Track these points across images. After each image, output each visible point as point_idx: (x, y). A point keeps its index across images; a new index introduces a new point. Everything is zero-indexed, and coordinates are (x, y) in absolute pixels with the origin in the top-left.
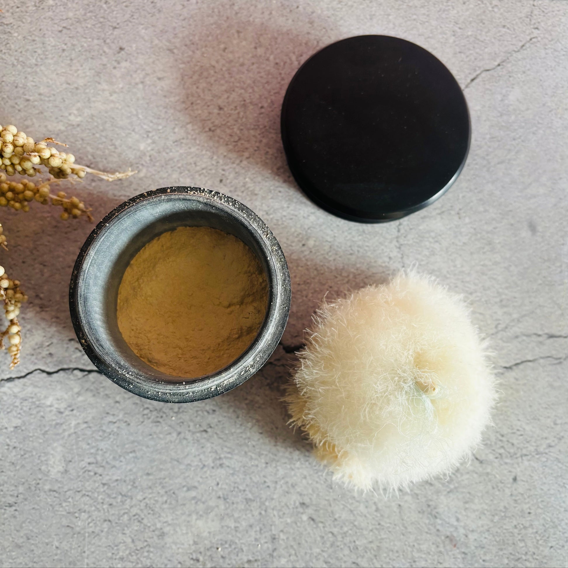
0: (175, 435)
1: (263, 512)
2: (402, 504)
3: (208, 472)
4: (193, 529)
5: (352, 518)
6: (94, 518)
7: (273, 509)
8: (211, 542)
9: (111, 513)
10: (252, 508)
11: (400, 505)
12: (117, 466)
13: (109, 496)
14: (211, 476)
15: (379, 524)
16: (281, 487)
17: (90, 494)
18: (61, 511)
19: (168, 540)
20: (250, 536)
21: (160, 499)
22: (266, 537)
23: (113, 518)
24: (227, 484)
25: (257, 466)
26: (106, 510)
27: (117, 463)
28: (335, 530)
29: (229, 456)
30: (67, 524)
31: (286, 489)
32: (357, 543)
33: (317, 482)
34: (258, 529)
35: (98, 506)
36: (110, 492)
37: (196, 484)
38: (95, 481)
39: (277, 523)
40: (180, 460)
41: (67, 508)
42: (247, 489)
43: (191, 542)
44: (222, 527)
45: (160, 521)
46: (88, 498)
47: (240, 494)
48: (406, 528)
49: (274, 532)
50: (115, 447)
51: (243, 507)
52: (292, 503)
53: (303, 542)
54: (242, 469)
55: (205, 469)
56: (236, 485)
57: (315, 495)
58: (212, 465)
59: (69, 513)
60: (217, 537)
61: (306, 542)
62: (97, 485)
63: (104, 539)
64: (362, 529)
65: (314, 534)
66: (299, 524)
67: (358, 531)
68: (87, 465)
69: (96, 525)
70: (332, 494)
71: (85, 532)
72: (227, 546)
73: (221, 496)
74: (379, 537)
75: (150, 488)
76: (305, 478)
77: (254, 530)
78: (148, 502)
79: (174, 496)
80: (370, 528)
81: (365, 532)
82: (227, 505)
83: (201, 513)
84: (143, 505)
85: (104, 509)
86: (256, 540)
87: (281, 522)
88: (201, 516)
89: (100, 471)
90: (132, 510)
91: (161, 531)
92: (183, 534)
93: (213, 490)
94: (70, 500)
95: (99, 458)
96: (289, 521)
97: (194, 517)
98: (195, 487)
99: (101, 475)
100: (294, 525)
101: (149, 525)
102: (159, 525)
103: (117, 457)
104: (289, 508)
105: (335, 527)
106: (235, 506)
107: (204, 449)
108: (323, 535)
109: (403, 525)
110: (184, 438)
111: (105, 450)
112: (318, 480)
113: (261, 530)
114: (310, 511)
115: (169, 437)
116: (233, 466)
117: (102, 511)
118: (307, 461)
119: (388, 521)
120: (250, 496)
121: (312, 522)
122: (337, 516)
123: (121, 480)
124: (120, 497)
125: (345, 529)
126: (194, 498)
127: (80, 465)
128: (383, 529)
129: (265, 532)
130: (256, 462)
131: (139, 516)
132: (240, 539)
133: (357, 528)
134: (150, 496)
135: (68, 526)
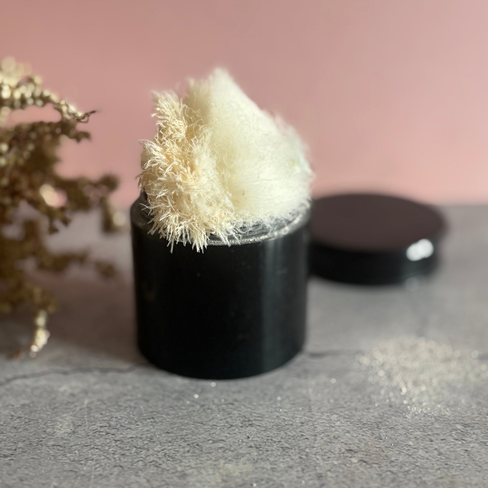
0: (198, 407)
1: (304, 457)
2: (469, 449)
3: (237, 430)
4: (221, 471)
5: (412, 460)
6: (103, 464)
7: (315, 454)
8: (243, 480)
9: (123, 461)
10: (291, 454)
11: (466, 450)
12: (133, 428)
13: (121, 448)
14: (240, 433)
15: (447, 464)
16: (322, 438)
17: (100, 447)
18: (65, 460)
19: (191, 480)
20: (291, 475)
21: (182, 450)
22: (310, 475)
23: (125, 464)
24: (259, 437)
25: (292, 425)
26: (117, 459)
27: (133, 426)
28: (394, 469)
29: (260, 419)
30: (70, 469)
31: (328, 440)
32: (424, 479)
33: (363, 435)
34: (299, 469)
35: (108, 456)
36: (122, 446)
37: (224, 438)
38: (106, 439)
39: (322, 464)
40: (204, 423)
41: (72, 458)
42: (283, 440)
43: (219, 480)
44: (256, 468)
45: (181, 466)
46: (97, 450)
47: (274, 444)
48: (480, 466)
49: (319, 472)
50: (132, 416)
51: (279, 453)
52: (337, 449)
53: (357, 478)
54: (275, 427)
55: (233, 428)
56: (269, 438)
57: (363, 444)
58: (241, 425)
59: (72, 461)
60: (250, 477)
61: (361, 478)
62: (108, 441)
63: (113, 480)
64: (427, 468)
65: (369, 472)
66: (348, 465)
67: (421, 470)
68: (99, 428)
69: (104, 469)
70: (382, 443)
71: (91, 475)
72: (263, 482)
73: (253, 446)
74: (450, 474)
75: (170, 442)
76: (348, 432)
77: (296, 470)
78: (167, 452)
79: (197, 447)
80: (437, 467)
81: (430, 471)
82: (261, 452)
83: (230, 458)
84: (160, 455)
85: (115, 458)
86: (298, 477)
87: (327, 464)
88: (230, 460)
89: (113, 431)
90: (148, 458)
91: (183, 473)
92: (209, 475)
93: (243, 442)
94: (76, 451)
95: (112, 423)
96: (336, 463)
97: (222, 461)
98: (223, 440)
99: (113, 435)
100: (343, 466)
101: (168, 468)
102: (179, 469)
103: (133, 422)
104: (334, 454)
105: (393, 466)
106: (270, 452)
107: (231, 415)
108: (380, 473)
109: (476, 464)
110: (208, 409)
111: (119, 418)
112: (363, 433)
113: (303, 470)
114: (360, 455)
115: (191, 409)
116: (264, 426)
117: (113, 460)
118: (348, 421)
119: (456, 462)
120: (286, 445)
121: (364, 464)
122: (393, 459)
123: (137, 437)
124: (135, 449)
125: (407, 469)
126: (221, 448)
127: (90, 428)
128: (453, 468)
129: (308, 472)
130: (290, 423)
131: (156, 462)
132: (278, 477)
133: (420, 468)
134: (170, 448)
135: (71, 471)
